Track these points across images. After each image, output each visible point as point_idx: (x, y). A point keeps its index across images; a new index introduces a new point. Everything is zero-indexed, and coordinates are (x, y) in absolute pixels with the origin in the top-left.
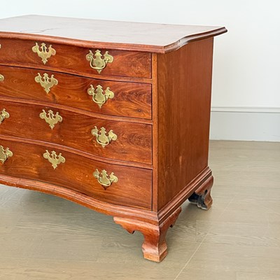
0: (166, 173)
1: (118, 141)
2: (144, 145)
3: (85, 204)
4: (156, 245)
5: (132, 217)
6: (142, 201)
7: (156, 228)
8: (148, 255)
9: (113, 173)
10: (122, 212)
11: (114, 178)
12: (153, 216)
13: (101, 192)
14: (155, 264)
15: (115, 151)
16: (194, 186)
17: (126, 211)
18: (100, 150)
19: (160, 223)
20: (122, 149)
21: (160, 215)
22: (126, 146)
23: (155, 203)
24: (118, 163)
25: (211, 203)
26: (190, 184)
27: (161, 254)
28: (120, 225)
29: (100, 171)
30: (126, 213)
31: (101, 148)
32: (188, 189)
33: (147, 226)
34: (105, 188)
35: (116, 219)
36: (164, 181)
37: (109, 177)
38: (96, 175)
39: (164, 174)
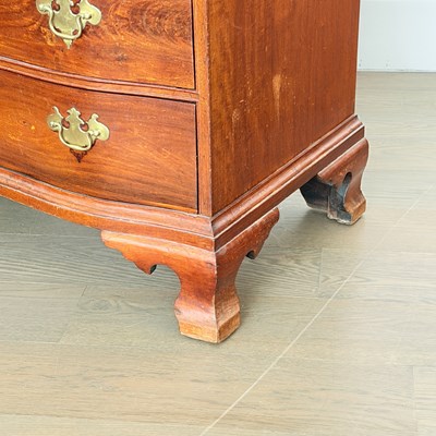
0: (235, 115)
1: (104, 27)
2: (171, 36)
3: (30, 201)
4: (209, 301)
5: (149, 231)
6: (173, 190)
7: (209, 257)
8: (190, 327)
9: (95, 116)
10: (121, 219)
11: (99, 129)
12: (200, 224)
13: (70, 168)
14: (208, 347)
15: (97, 56)
16: (314, 158)
17: (131, 215)
18: (60, 53)
19: (217, 244)
20: (117, 49)
21: (220, 224)
22: (126, 39)
23: (206, 191)
24: (108, 88)
25: (362, 207)
26: (306, 155)
27: (222, 323)
28: (118, 252)
29: (64, 113)
30: (132, 221)
31: (63, 48)
32: (298, 166)
33: (184, 253)
34: (79, 156)
35: (108, 236)
36: (230, 136)
37: (85, 127)
38: (55, 122)
39: (229, 118)
